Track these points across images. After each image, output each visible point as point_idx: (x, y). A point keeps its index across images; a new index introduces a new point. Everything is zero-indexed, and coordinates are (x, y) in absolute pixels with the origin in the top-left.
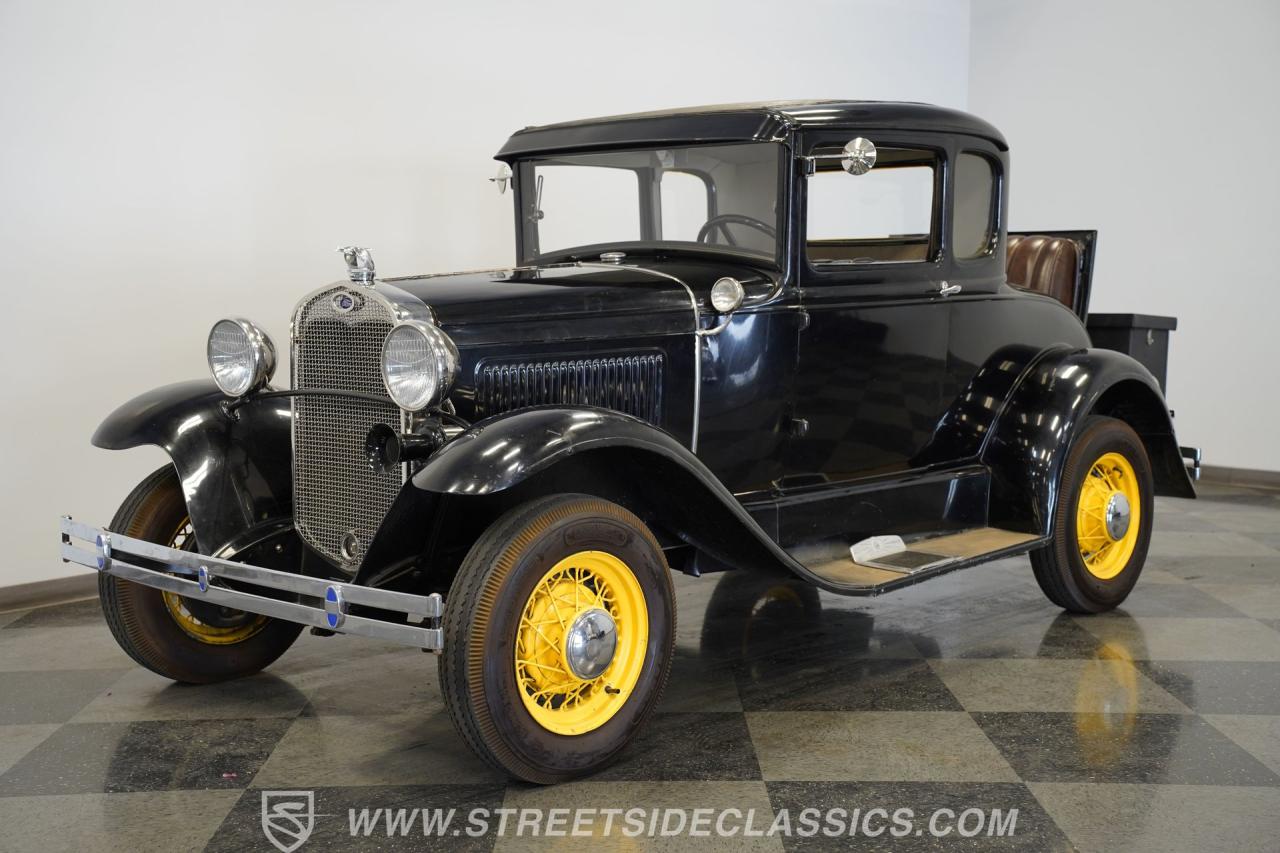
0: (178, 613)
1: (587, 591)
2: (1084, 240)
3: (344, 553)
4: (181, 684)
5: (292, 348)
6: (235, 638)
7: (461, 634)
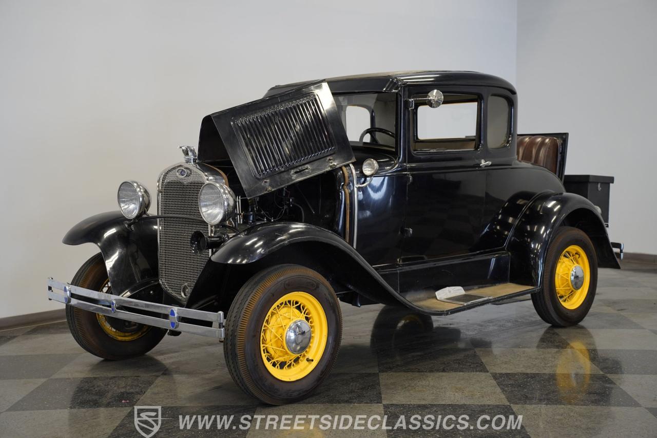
0: (105, 326)
1: (297, 311)
2: (562, 138)
3: (183, 295)
4: (106, 360)
5: (158, 195)
6: (132, 337)
7: (234, 331)
